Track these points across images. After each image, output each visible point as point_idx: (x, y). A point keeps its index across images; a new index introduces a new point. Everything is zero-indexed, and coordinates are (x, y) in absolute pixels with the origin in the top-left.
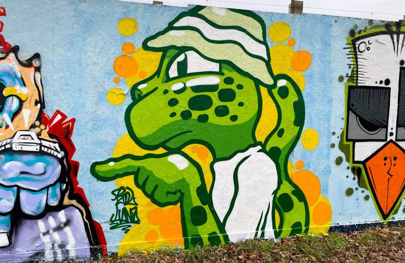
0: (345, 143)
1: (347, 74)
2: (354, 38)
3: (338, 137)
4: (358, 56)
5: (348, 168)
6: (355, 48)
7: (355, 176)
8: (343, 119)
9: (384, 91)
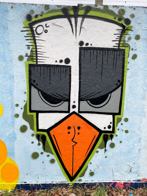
0: (29, 113)
1: (27, 54)
2: (31, 22)
3: (22, 109)
4: (36, 38)
5: (33, 135)
6: (32, 31)
7: (40, 142)
8: (25, 93)
9: (65, 69)
